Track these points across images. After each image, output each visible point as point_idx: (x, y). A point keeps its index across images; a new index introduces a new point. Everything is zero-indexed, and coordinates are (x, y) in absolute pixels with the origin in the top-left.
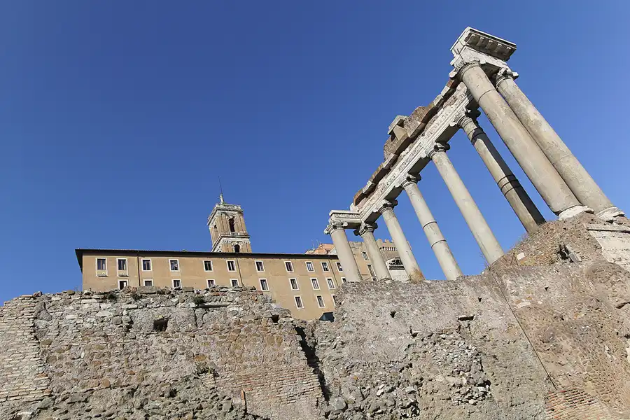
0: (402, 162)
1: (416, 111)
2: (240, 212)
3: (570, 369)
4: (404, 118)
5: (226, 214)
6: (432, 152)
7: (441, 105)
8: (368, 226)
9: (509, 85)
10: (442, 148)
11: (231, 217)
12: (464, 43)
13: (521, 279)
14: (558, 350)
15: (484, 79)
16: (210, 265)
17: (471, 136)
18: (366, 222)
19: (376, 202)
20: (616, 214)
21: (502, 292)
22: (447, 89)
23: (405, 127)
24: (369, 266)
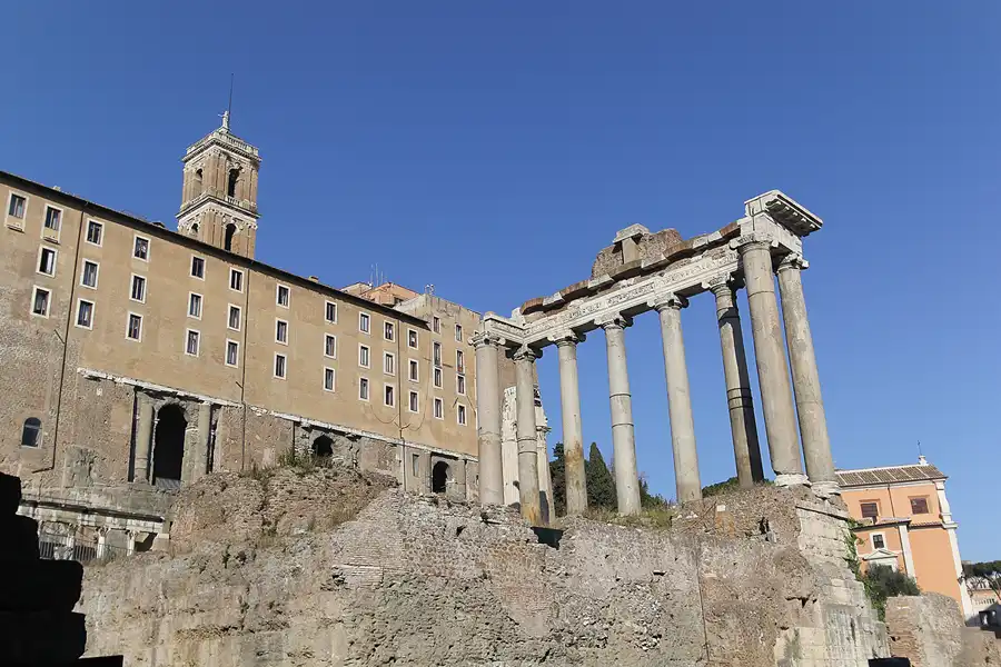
0: (617, 293)
1: (665, 233)
2: (255, 163)
3: (726, 644)
4: (645, 231)
5: (229, 158)
6: (664, 304)
7: (701, 250)
8: (530, 351)
9: (792, 277)
10: (679, 305)
11: (236, 167)
12: (764, 207)
13: (717, 549)
14: (723, 625)
15: (768, 273)
16: (201, 267)
17: (722, 313)
18: (529, 346)
19: (557, 326)
20: (834, 491)
21: (696, 557)
22: (717, 236)
23: (641, 245)
24: (460, 353)
